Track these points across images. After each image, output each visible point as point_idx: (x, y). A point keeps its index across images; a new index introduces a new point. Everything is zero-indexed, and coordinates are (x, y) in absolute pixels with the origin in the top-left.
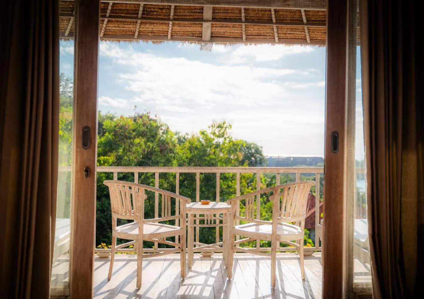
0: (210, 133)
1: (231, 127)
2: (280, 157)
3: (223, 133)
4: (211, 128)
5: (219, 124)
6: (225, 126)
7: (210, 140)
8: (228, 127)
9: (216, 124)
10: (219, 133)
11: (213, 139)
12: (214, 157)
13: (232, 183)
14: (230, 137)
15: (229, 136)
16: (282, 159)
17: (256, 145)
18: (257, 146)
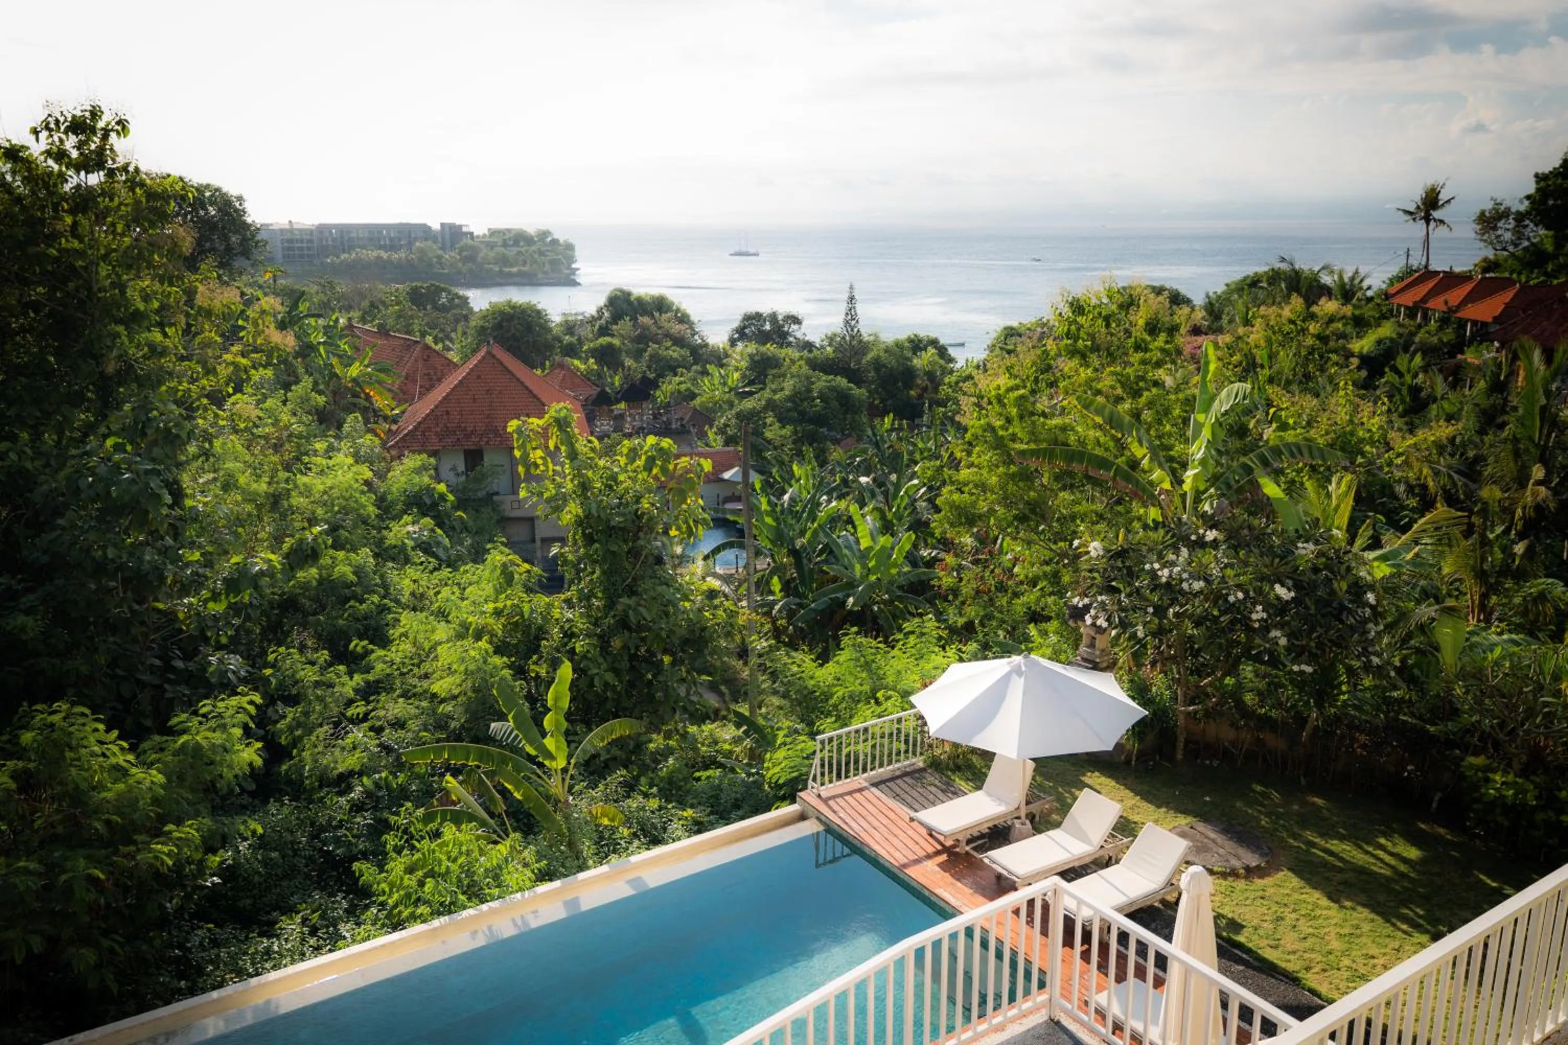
0: (42, 153)
1: (124, 127)
2: (295, 226)
3: (101, 150)
4: (44, 135)
5: (74, 117)
6: (101, 124)
7: (46, 179)
8: (112, 130)
9: (62, 119)
10: (81, 154)
11: (62, 178)
12: (76, 244)
13: (165, 335)
14: (131, 169)
15: (128, 164)
16: (300, 230)
17: (217, 190)
18: (224, 196)
